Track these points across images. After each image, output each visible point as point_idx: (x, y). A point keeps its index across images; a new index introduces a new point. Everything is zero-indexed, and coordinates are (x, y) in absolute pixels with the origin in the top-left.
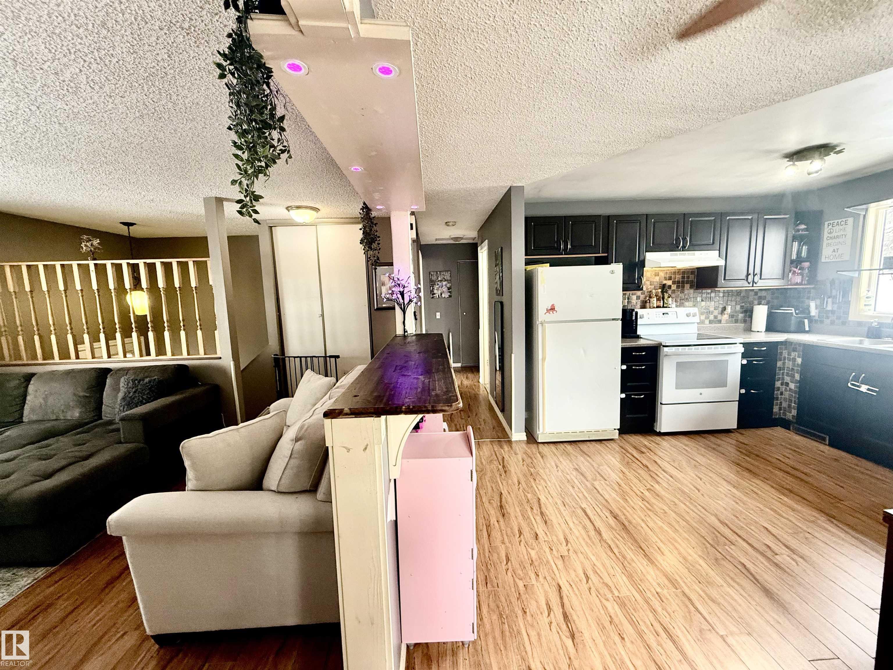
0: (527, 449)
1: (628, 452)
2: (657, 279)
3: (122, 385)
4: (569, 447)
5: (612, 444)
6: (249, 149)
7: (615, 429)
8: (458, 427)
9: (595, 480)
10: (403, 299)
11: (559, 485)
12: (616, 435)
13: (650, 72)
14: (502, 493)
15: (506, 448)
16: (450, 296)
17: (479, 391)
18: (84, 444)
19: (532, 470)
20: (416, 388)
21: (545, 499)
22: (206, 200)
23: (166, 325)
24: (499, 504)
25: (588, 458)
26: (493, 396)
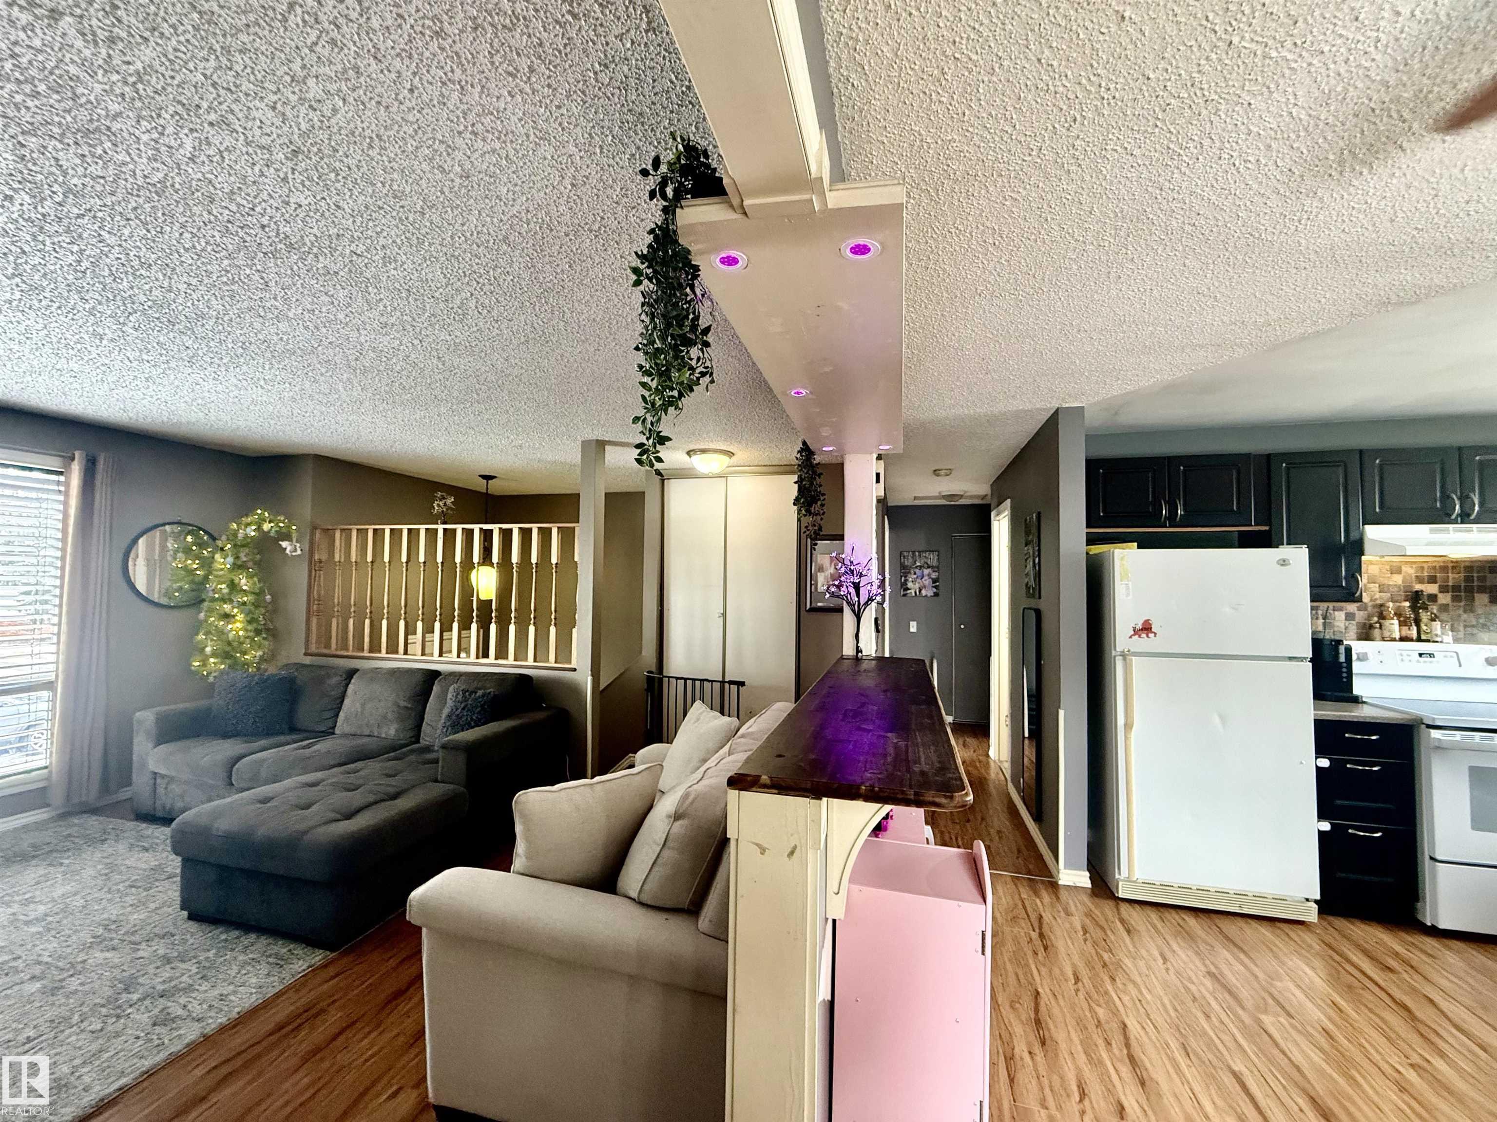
0: (1093, 908)
1: (1348, 961)
2: (1398, 579)
3: (450, 696)
4: (1191, 921)
5: (1301, 933)
6: (660, 374)
7: (1307, 900)
8: (947, 838)
9: (1266, 1012)
10: (858, 595)
11: (1171, 1002)
12: (1312, 914)
13: (1360, 192)
14: (1038, 993)
15: (1046, 897)
16: (936, 595)
17: (988, 774)
18: (394, 776)
19: (1106, 956)
20: (885, 756)
21: (1138, 1026)
22: (585, 444)
23: (513, 615)
24: (1033, 1016)
25: (1242, 956)
26: (1017, 787)
